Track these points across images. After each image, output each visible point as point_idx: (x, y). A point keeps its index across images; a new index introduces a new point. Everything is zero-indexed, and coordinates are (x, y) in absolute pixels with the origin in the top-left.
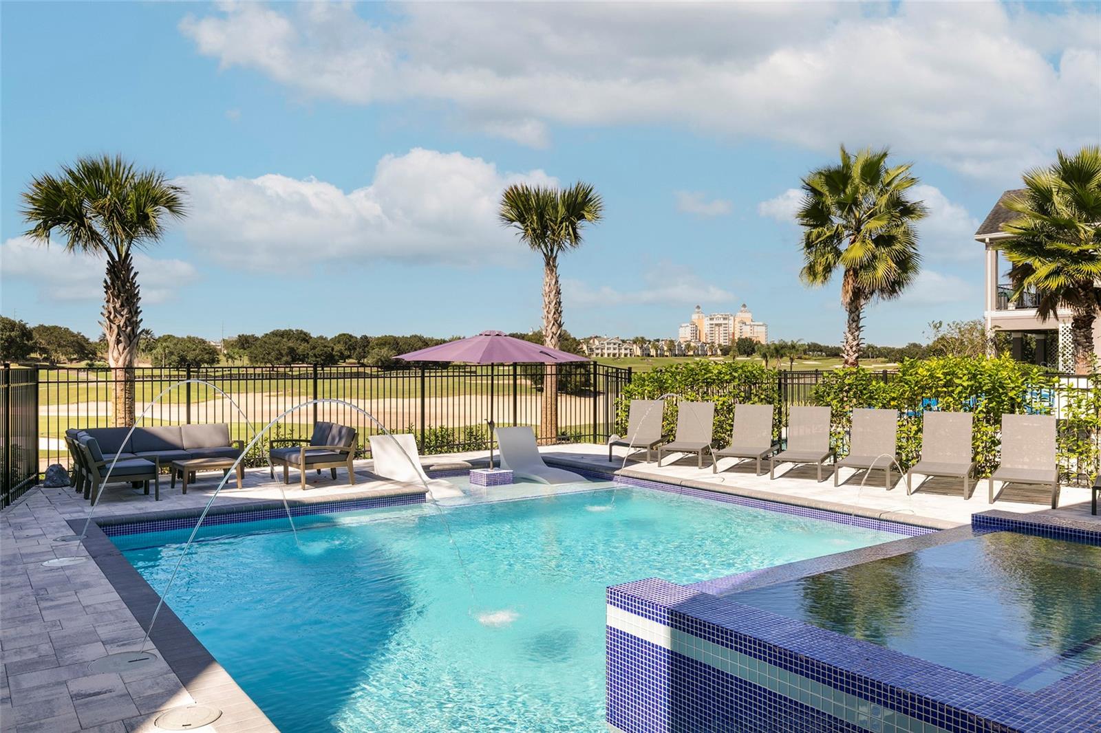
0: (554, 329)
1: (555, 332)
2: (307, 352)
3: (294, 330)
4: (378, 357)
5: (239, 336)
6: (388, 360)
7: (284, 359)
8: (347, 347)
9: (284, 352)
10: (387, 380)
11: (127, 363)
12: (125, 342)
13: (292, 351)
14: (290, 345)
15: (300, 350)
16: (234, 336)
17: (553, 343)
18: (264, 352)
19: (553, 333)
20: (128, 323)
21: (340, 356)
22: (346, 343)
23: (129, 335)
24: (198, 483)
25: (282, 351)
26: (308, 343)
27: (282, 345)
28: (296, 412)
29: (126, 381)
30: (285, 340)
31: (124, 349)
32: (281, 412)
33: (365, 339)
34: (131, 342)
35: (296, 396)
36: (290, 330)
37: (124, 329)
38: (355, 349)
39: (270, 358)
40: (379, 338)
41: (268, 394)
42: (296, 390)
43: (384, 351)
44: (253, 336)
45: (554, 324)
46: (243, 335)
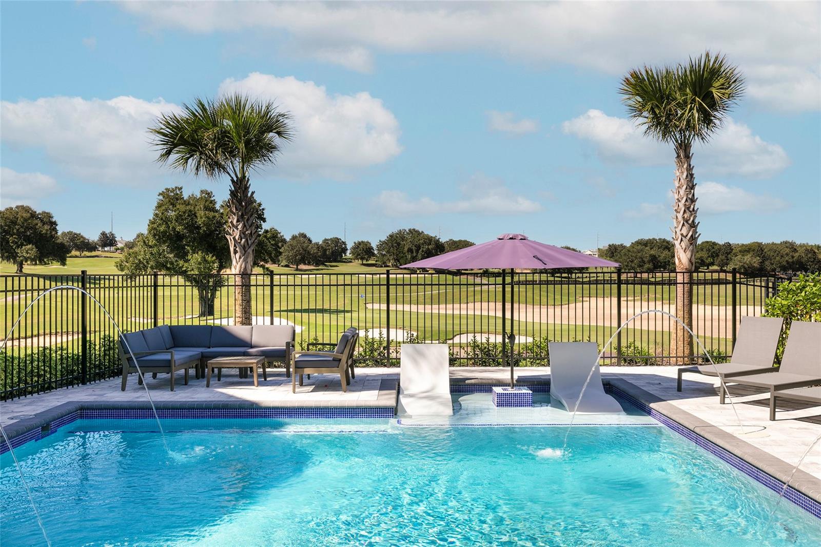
0: (684, 231)
1: (685, 235)
2: (667, 259)
3: (658, 239)
4: (741, 264)
5: (610, 245)
6: (751, 266)
7: (647, 266)
8: (710, 254)
9: (646, 260)
10: (751, 288)
11: (242, 270)
12: (240, 252)
13: (653, 258)
14: (651, 253)
15: (662, 258)
16: (604, 245)
17: (684, 246)
18: (628, 260)
19: (682, 235)
20: (243, 236)
21: (701, 264)
22: (709, 250)
23: (244, 246)
24: (249, 378)
25: (644, 259)
26: (669, 251)
27: (644, 253)
28: (645, 316)
29: (242, 286)
30: (647, 248)
31: (240, 258)
32: (631, 316)
33: (728, 246)
34: (245, 252)
35: (652, 301)
36: (654, 239)
37: (239, 241)
38: (718, 256)
39: (633, 265)
40: (743, 245)
41: (625, 299)
42: (652, 296)
43: (748, 258)
44: (622, 245)
45: (683, 225)
46: (613, 244)
